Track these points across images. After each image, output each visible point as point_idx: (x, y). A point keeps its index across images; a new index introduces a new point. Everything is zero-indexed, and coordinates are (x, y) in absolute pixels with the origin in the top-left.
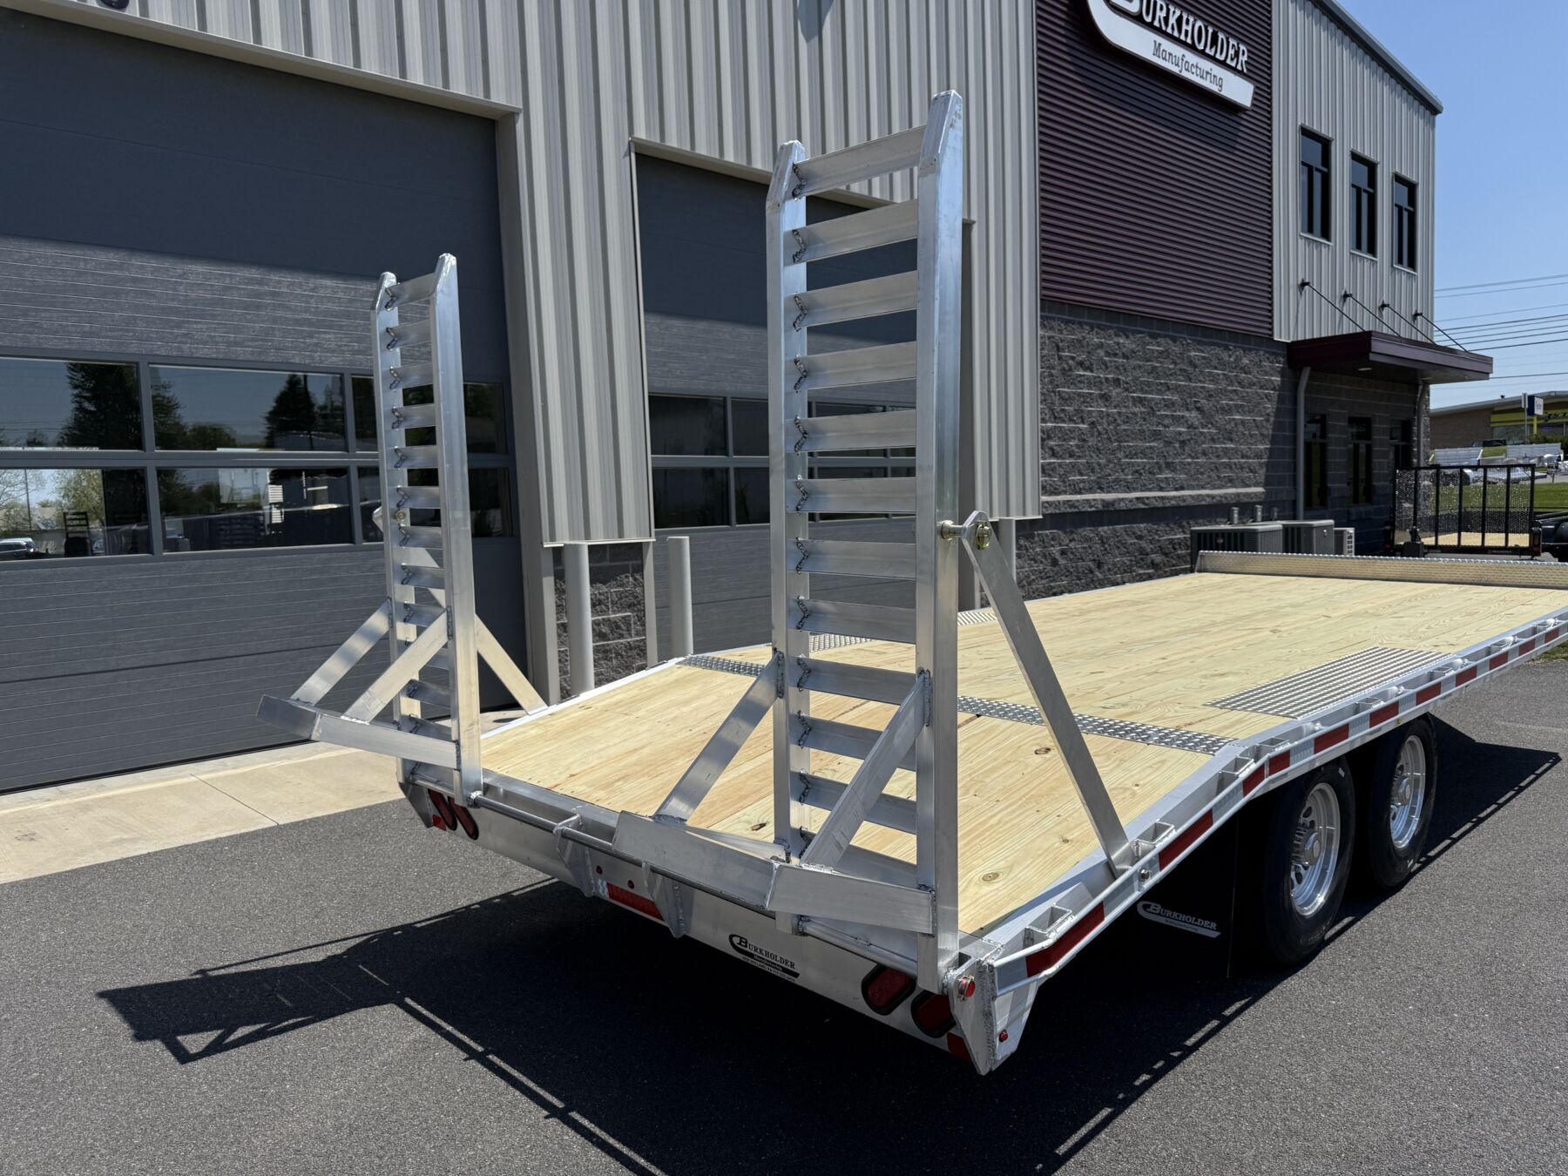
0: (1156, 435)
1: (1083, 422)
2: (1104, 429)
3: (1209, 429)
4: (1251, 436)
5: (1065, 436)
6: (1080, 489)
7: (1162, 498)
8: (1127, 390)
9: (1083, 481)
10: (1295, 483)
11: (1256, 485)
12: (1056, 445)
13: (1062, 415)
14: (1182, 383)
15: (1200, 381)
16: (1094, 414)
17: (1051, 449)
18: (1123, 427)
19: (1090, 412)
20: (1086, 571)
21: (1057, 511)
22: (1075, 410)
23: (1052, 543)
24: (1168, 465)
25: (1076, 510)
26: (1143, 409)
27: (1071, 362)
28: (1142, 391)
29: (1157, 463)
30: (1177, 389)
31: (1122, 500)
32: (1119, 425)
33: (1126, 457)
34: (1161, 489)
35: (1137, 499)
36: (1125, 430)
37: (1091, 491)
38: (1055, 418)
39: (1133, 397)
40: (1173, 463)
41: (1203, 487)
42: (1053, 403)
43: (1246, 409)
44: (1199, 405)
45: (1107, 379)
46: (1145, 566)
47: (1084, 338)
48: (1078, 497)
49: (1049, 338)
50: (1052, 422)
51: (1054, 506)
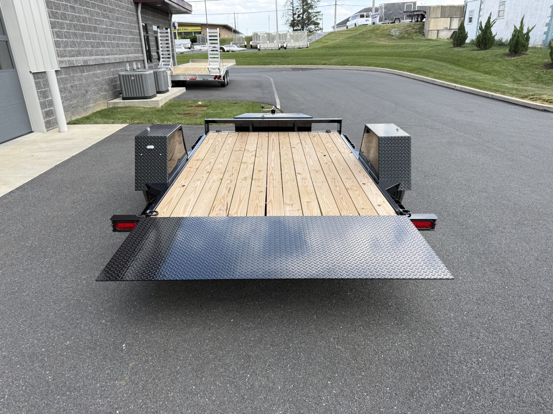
0: (95, 29)
1: (67, 20)
2: (76, 24)
3: (113, 27)
4: (127, 31)
5: (61, 26)
6: (73, 55)
7: (104, 59)
8: (80, 5)
9: (73, 51)
10: (143, 53)
11: (132, 53)
12: (58, 31)
13: (57, 15)
14: (100, 4)
15: (106, 4)
16: (70, 16)
17: (57, 33)
19: (68, 14)
20: (83, 95)
21: (66, 66)
22: (62, 13)
23: (67, 82)
24: (103, 43)
25: (73, 66)
26: (88, 15)
29: (98, 42)
30: (99, 6)
31: (90, 60)
32: (81, 22)
33: (87, 39)
34: (102, 55)
35: (95, 59)
36: (84, 25)
37: (77, 56)
38: (55, 16)
39: (83, 9)
40: (104, 43)
41: (116, 54)
42: (52, 8)
43: (123, 19)
44: (108, 16)
46: (103, 91)
48: (72, 58)
50: (54, 19)
51: (64, 63)
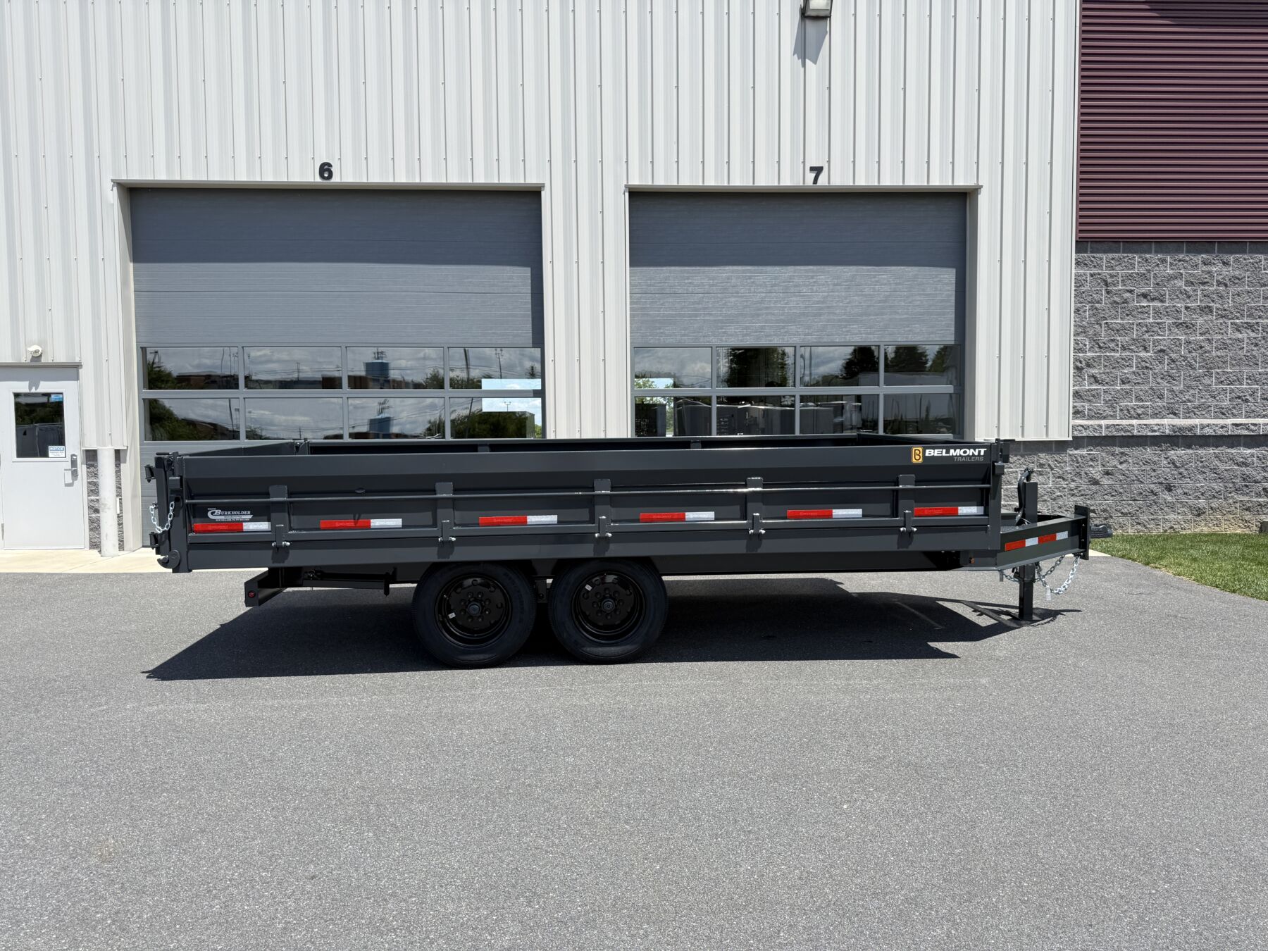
1: (1147, 352)
2: (1182, 356)
5: (1115, 364)
6: (1139, 415)
8: (1223, 316)
9: (1144, 407)
12: (1100, 374)
13: (1112, 345)
16: (1164, 343)
17: (1093, 376)
18: (1214, 354)
19: (1158, 340)
21: (1096, 435)
22: (1134, 340)
23: (1092, 463)
25: (1130, 434)
26: (1252, 335)
27: (1128, 295)
28: (1251, 315)
31: (1208, 425)
33: (1221, 383)
35: (1233, 424)
37: (1155, 415)
38: (1100, 347)
39: (1236, 324)
42: (1095, 334)
45: (1187, 308)
46: (1252, 494)
47: (1149, 271)
48: (1134, 422)
49: (1092, 275)
50: (1096, 352)
51: (1091, 429)
